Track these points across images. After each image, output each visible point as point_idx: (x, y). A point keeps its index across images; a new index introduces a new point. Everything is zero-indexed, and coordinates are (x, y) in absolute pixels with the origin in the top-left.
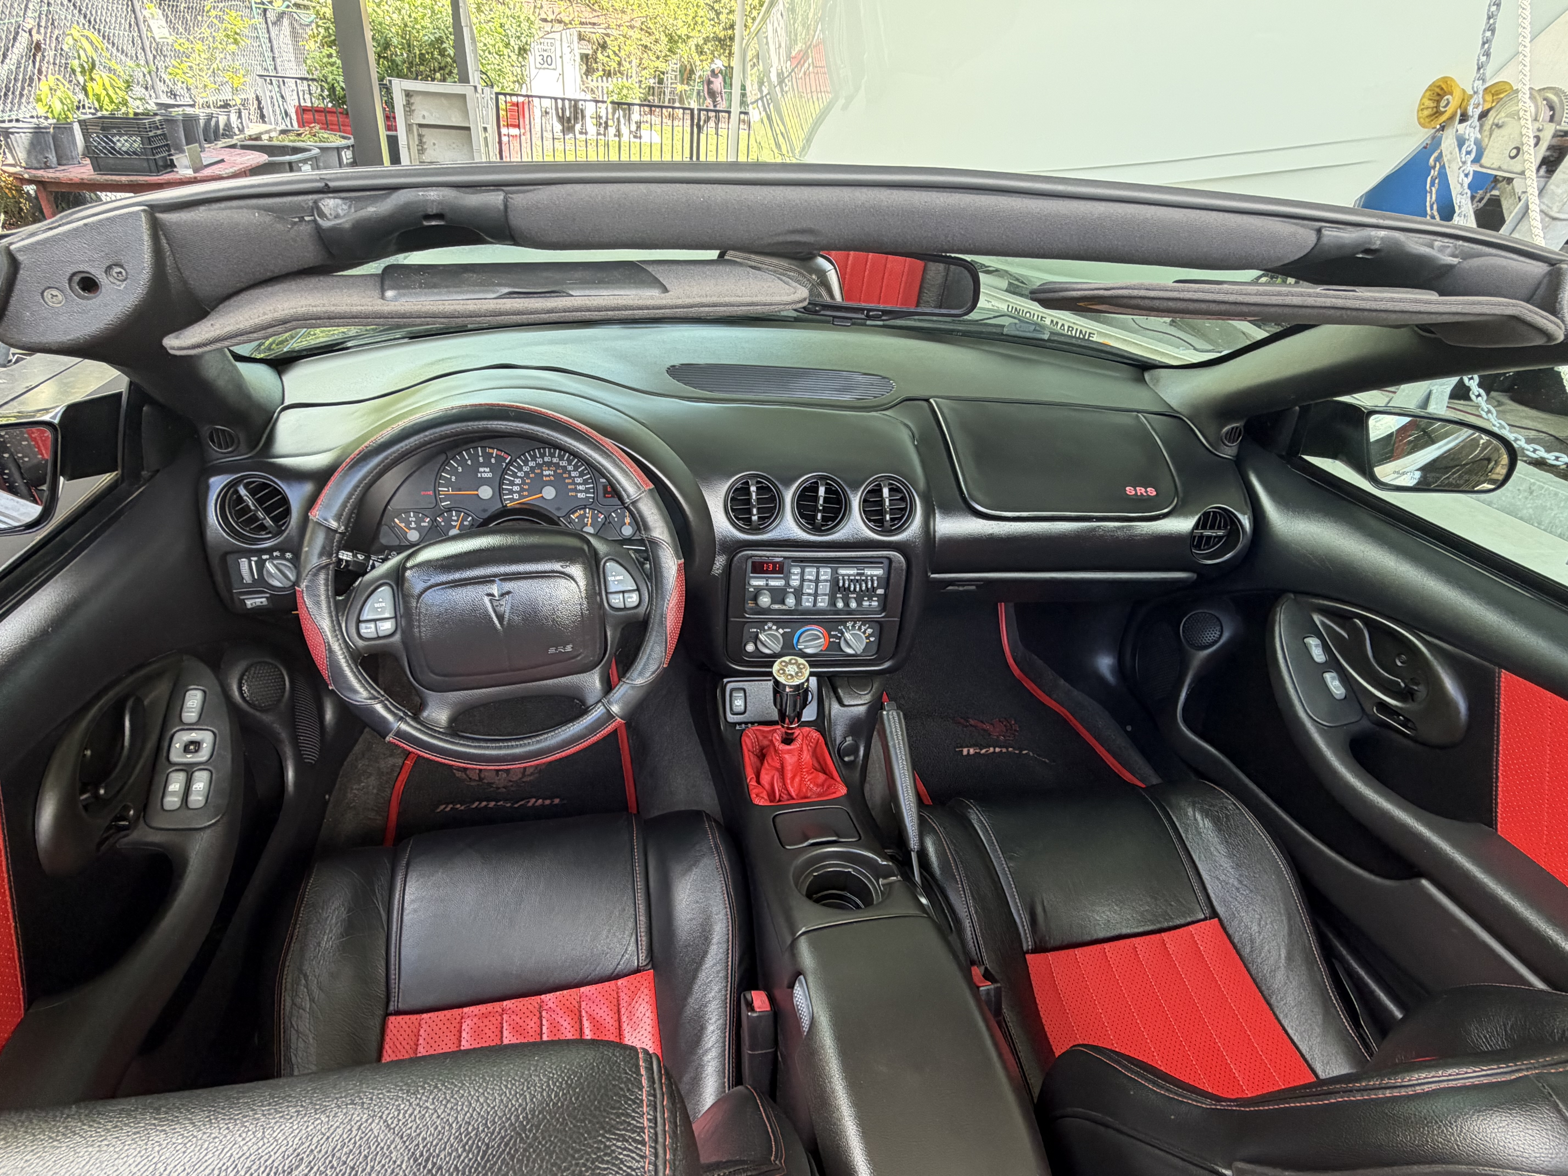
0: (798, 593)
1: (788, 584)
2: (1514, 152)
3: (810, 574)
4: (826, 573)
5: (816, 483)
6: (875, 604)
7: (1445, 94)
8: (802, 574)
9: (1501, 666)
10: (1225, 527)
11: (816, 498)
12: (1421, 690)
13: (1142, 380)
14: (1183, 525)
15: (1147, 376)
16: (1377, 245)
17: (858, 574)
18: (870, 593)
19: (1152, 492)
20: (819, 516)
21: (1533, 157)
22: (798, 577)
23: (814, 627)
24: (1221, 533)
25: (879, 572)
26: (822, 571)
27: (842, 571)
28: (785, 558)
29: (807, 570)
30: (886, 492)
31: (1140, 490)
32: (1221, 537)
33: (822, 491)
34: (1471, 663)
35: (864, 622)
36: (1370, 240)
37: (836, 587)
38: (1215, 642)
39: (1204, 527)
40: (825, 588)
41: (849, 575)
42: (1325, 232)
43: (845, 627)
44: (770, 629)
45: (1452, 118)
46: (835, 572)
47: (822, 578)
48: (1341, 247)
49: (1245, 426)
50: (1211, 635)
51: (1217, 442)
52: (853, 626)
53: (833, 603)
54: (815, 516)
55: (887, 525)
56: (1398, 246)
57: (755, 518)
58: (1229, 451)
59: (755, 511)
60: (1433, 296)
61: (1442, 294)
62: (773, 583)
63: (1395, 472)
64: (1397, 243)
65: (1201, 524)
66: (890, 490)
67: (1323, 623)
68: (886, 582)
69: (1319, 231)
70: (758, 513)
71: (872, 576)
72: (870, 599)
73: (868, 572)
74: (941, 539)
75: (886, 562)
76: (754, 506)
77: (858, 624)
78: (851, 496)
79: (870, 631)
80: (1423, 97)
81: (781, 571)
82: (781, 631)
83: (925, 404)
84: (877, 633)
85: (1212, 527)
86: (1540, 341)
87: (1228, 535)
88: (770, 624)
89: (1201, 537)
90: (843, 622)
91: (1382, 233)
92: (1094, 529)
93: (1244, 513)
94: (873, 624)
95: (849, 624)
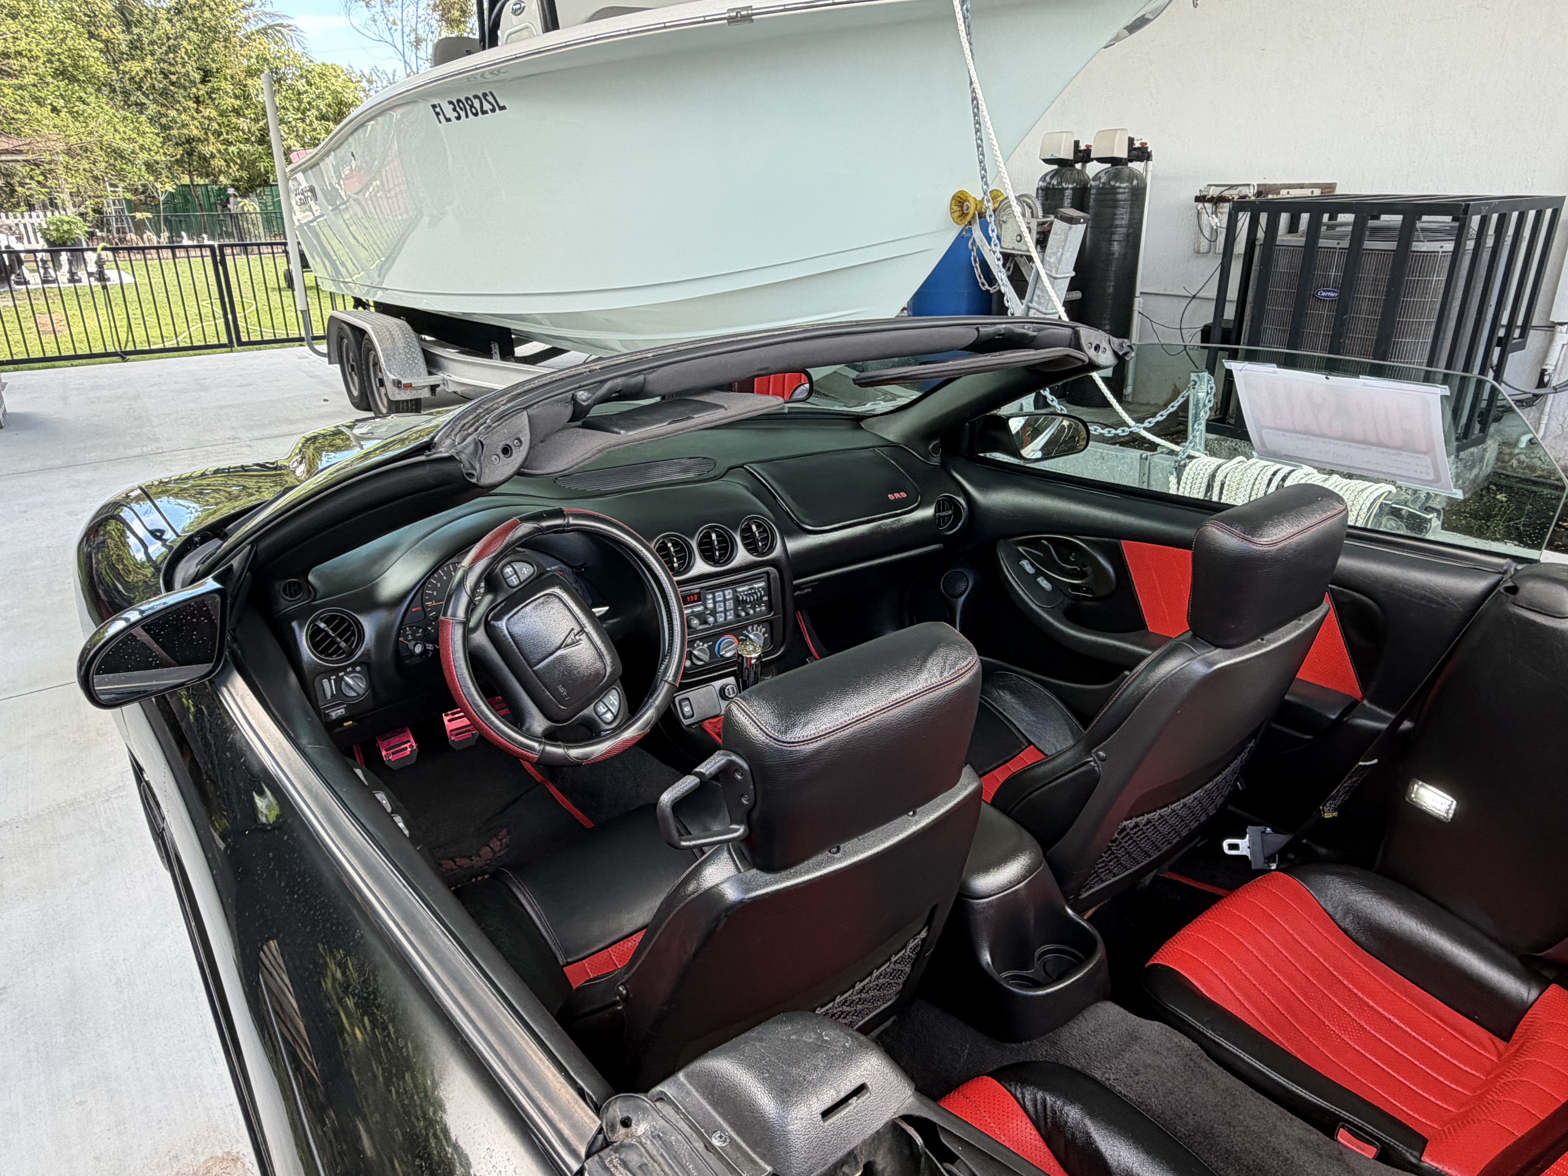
0: (714, 613)
1: (706, 608)
2: (1019, 238)
3: (719, 596)
4: (729, 594)
5: (708, 532)
6: (764, 608)
7: (965, 201)
8: (714, 598)
9: (1120, 538)
10: (951, 509)
11: (712, 542)
12: (1088, 569)
13: (861, 428)
14: (928, 512)
15: (863, 424)
16: (1003, 331)
17: (750, 589)
18: (759, 601)
19: (904, 495)
20: (717, 553)
21: (1030, 242)
22: (711, 601)
23: (726, 636)
24: (950, 512)
25: (762, 584)
26: (727, 592)
27: (740, 590)
28: (701, 588)
29: (717, 594)
30: (754, 528)
31: (897, 495)
32: (950, 516)
33: (714, 536)
34: (1106, 543)
35: (759, 623)
36: (999, 330)
37: (738, 602)
38: (966, 589)
39: (939, 512)
40: (730, 604)
41: (743, 591)
42: (981, 329)
43: (748, 632)
44: (698, 645)
45: (974, 217)
46: (735, 591)
47: (728, 597)
48: (988, 335)
49: (941, 442)
50: (962, 586)
51: (927, 456)
52: (753, 629)
53: (737, 615)
54: (714, 555)
55: (760, 549)
56: (1011, 331)
57: (676, 565)
58: (936, 460)
59: (675, 560)
60: (1032, 352)
61: (1036, 349)
62: (696, 610)
63: (1033, 451)
64: (1011, 330)
65: (937, 510)
66: (757, 526)
67: (1025, 551)
68: (768, 590)
69: (977, 329)
70: (678, 561)
71: (758, 588)
72: (760, 606)
73: (756, 586)
74: (792, 555)
75: (765, 575)
76: (673, 556)
77: (755, 626)
78: (734, 535)
79: (764, 630)
80: (951, 204)
81: (699, 600)
82: (706, 645)
83: (741, 469)
84: (769, 630)
85: (944, 510)
86: (1080, 364)
87: (954, 513)
88: (698, 642)
89: (940, 517)
90: (745, 627)
91: (1004, 326)
92: (879, 526)
93: (959, 496)
94: (765, 624)
95: (750, 628)
